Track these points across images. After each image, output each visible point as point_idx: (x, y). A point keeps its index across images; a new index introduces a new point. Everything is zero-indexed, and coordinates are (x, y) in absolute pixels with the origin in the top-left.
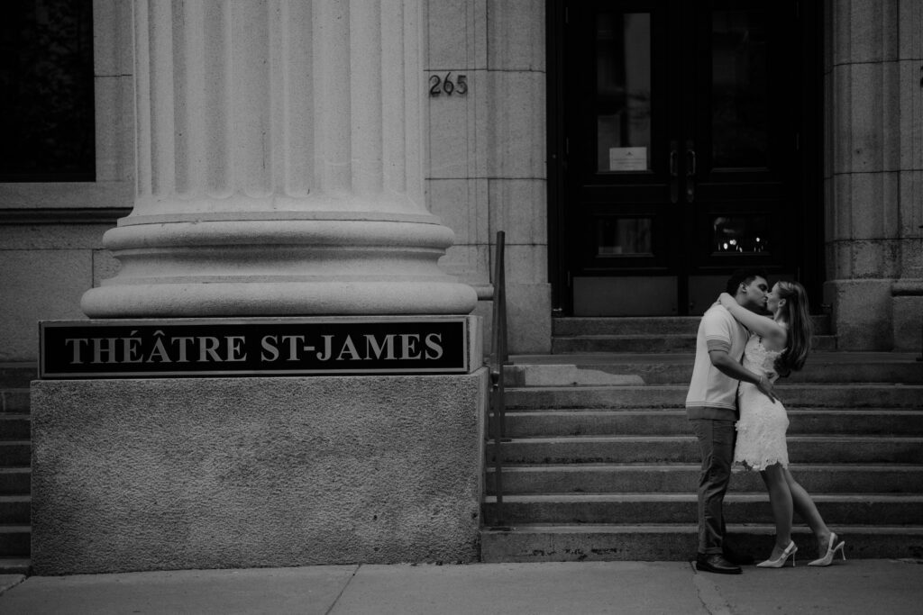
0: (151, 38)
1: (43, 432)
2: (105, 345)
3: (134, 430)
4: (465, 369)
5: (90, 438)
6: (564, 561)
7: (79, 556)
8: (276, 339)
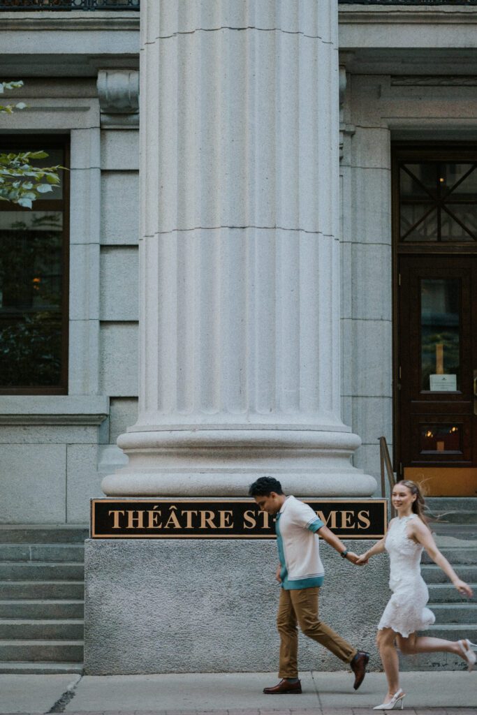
1: (93, 575)
2: (135, 515)
3: (156, 575)
5: (125, 581)
6: (454, 670)
7: (118, 663)
8: (253, 513)
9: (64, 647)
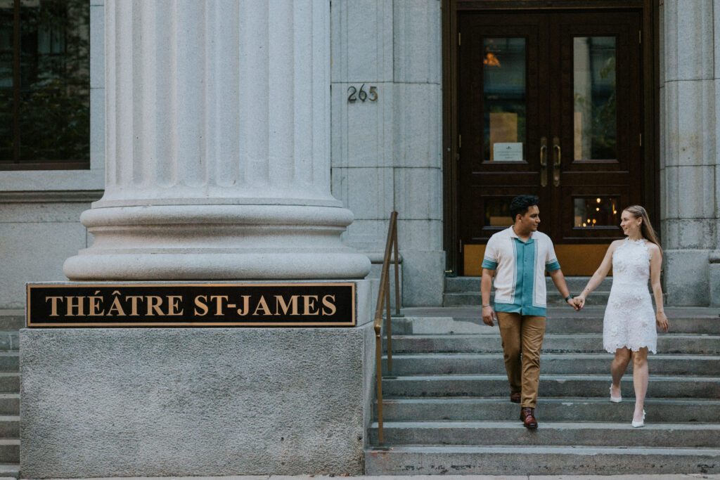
0: (118, 64)
1: (29, 369)
2: (75, 302)
3: (97, 368)
4: (353, 323)
5: (64, 374)
6: (430, 475)
7: (56, 465)
8: (206, 298)
9: (8, 447)
